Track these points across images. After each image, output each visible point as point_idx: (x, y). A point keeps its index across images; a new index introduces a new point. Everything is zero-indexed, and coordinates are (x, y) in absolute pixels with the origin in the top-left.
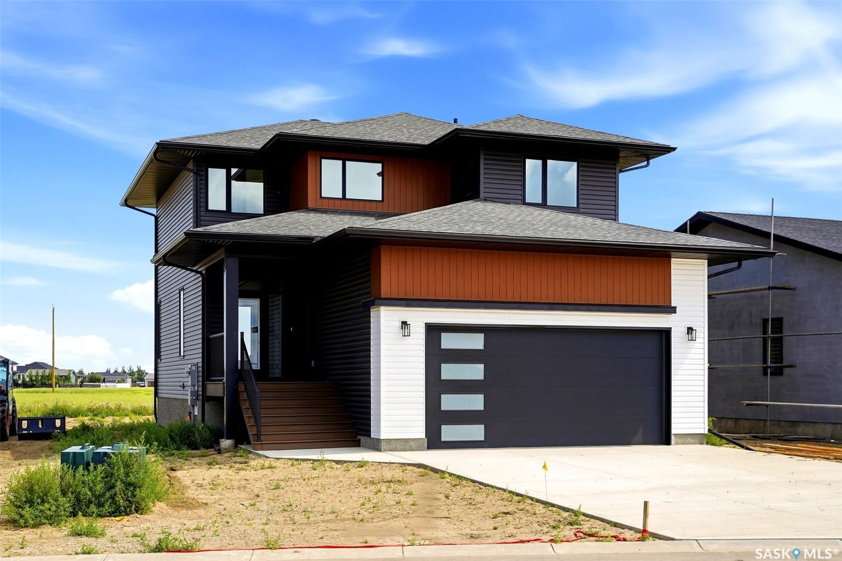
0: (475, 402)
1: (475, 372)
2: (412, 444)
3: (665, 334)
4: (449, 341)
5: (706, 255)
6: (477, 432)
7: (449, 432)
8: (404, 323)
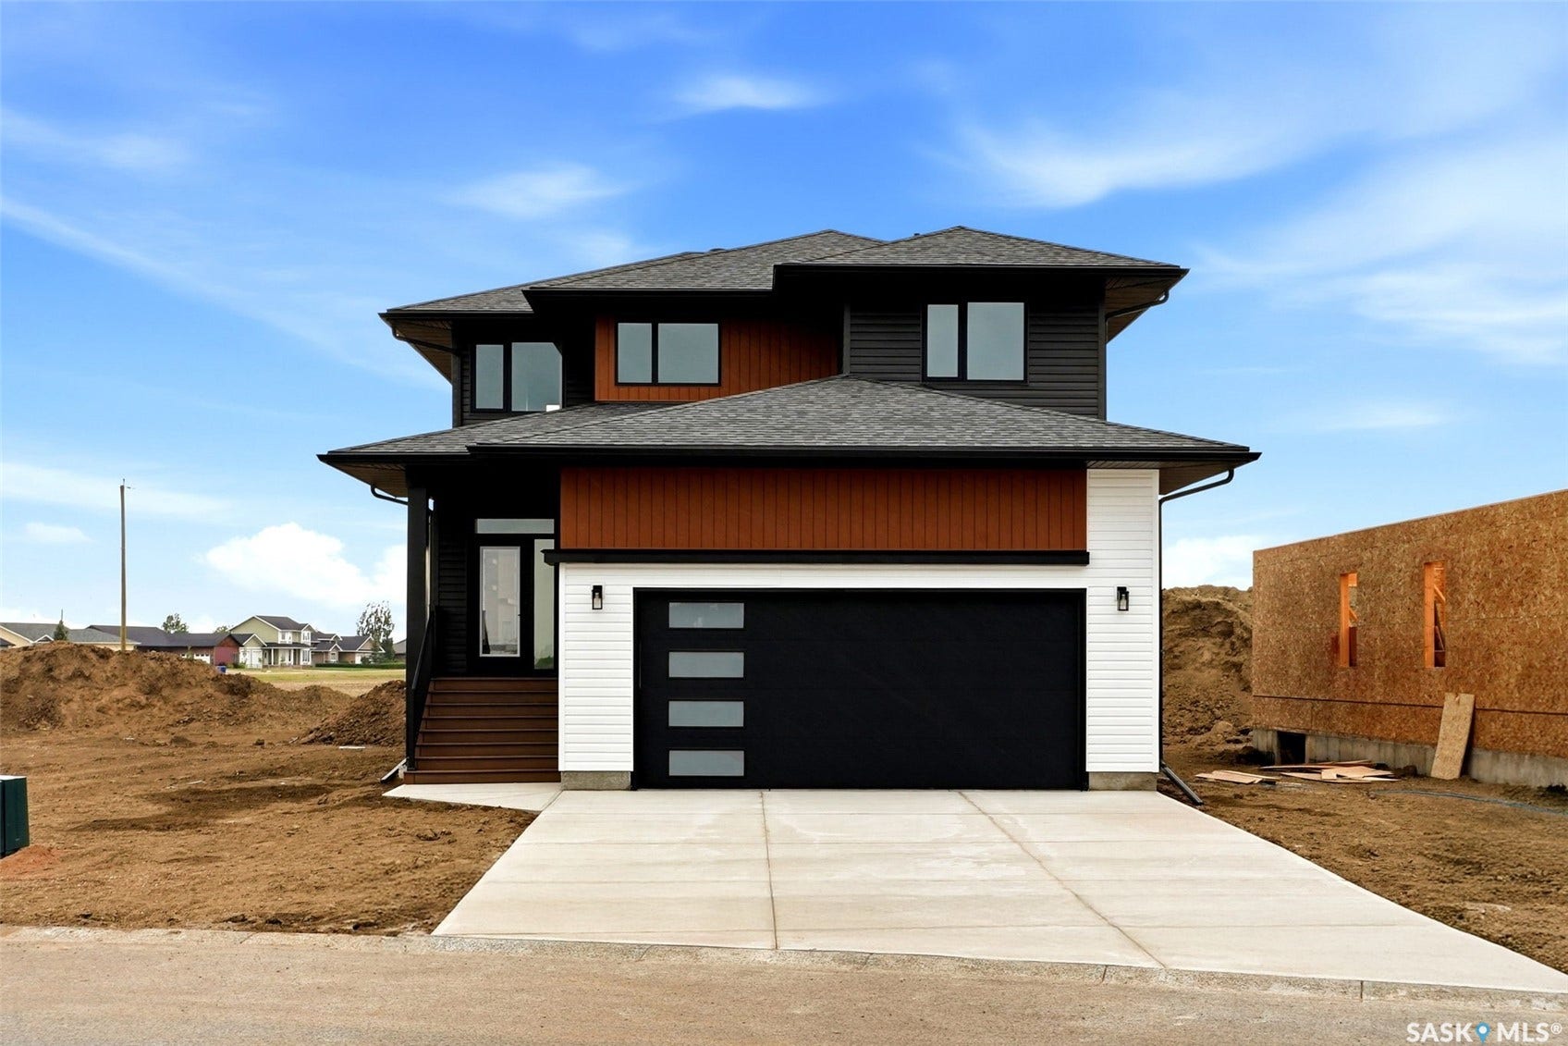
0: (730, 714)
1: (729, 665)
2: (613, 780)
3: (1076, 600)
4: (681, 616)
5: (1157, 464)
6: (732, 763)
7: (681, 762)
8: (597, 591)
